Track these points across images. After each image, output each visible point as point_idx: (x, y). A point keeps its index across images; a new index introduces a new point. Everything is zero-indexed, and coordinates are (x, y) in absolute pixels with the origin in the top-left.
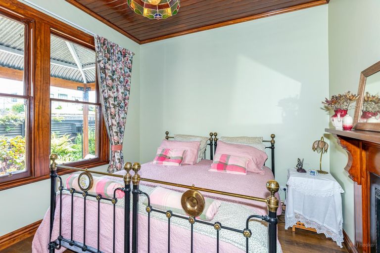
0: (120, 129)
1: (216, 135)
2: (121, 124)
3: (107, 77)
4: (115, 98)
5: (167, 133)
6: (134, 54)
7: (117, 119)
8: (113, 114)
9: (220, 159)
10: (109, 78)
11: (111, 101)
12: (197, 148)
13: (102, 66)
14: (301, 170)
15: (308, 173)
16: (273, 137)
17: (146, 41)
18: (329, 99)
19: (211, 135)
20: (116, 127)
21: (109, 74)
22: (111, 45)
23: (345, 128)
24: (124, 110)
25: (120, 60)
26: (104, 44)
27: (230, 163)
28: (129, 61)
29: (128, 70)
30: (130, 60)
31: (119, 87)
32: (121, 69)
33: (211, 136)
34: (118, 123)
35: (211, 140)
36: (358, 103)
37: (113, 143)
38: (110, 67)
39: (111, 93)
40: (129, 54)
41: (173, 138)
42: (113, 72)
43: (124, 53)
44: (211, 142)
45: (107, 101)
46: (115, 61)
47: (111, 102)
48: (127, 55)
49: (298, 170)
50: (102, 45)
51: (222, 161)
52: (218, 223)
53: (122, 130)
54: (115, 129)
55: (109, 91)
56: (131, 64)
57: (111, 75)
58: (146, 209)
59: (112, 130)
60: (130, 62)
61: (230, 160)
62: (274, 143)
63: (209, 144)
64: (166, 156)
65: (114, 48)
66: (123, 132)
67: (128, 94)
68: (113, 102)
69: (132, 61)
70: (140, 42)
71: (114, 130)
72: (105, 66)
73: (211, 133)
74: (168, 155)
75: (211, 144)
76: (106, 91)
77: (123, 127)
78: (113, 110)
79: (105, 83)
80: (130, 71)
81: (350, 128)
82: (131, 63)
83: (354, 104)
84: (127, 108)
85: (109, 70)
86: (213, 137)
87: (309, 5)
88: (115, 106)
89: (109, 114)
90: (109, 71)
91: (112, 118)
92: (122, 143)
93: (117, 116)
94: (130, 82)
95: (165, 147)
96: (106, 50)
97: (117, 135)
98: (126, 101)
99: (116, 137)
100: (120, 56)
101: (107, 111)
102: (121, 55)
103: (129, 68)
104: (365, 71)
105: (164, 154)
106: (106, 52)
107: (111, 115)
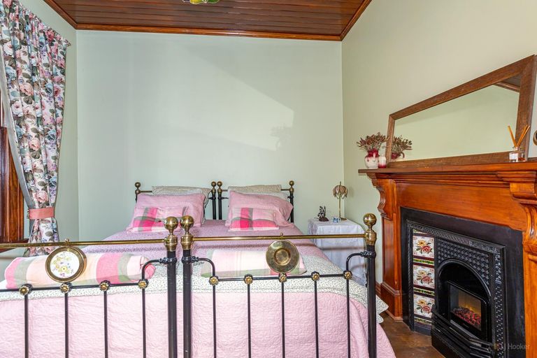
0: (50, 177)
1: (221, 185)
2: (51, 168)
3: (20, 76)
4: (40, 120)
5: (138, 185)
6: (69, 45)
7: (44, 160)
8: (37, 150)
9: (241, 214)
10: (26, 79)
11: (31, 124)
12: (202, 203)
13: (10, 52)
14: (323, 219)
15: (331, 221)
16: (292, 184)
17: (91, 26)
18: (364, 139)
19: (214, 184)
20: (42, 174)
21: (24, 71)
22: (26, 17)
23: (380, 167)
24: (56, 143)
25: (44, 48)
26: (12, 10)
27: (255, 217)
28: (60, 55)
29: (59, 71)
30: (62, 53)
31: (45, 99)
32: (47, 65)
33: (214, 186)
34: (46, 167)
35: (213, 192)
36: (388, 144)
37: (37, 204)
38: (25, 58)
39: (30, 109)
40: (60, 42)
41: (151, 192)
42: (34, 69)
43: (49, 36)
44: (214, 195)
45: (22, 123)
46: (36, 49)
47: (31, 126)
48: (56, 43)
49: (321, 220)
50: (8, 11)
51: (245, 217)
52: (314, 273)
53: (54, 179)
54: (39, 177)
55: (25, 104)
56: (63, 62)
57: (30, 74)
58: (210, 282)
59: (33, 179)
60: (62, 57)
61: (253, 214)
62: (293, 191)
63: (210, 198)
64: (155, 219)
65: (33, 22)
66: (55, 182)
67: (60, 115)
68: (36, 127)
69: (65, 56)
70: (77, 24)
71: (38, 180)
72: (14, 54)
73: (213, 182)
74: (156, 218)
75: (213, 198)
76: (18, 103)
77: (55, 174)
78: (34, 141)
79: (16, 87)
80: (63, 73)
81: (385, 167)
82: (65, 59)
83: (384, 144)
84: (60, 141)
85: (26, 63)
86: (217, 188)
87: (326, 37)
88: (38, 135)
89: (27, 149)
90: (25, 66)
91: (35, 157)
92: (54, 205)
93: (43, 153)
94: (64, 94)
95: (148, 206)
96: (17, 23)
97: (45, 189)
98: (59, 128)
99: (42, 194)
100: (43, 41)
101: (20, 141)
102: (46, 39)
103: (61, 68)
104: (394, 114)
105: (150, 216)
106: (17, 27)
107: (31, 150)
